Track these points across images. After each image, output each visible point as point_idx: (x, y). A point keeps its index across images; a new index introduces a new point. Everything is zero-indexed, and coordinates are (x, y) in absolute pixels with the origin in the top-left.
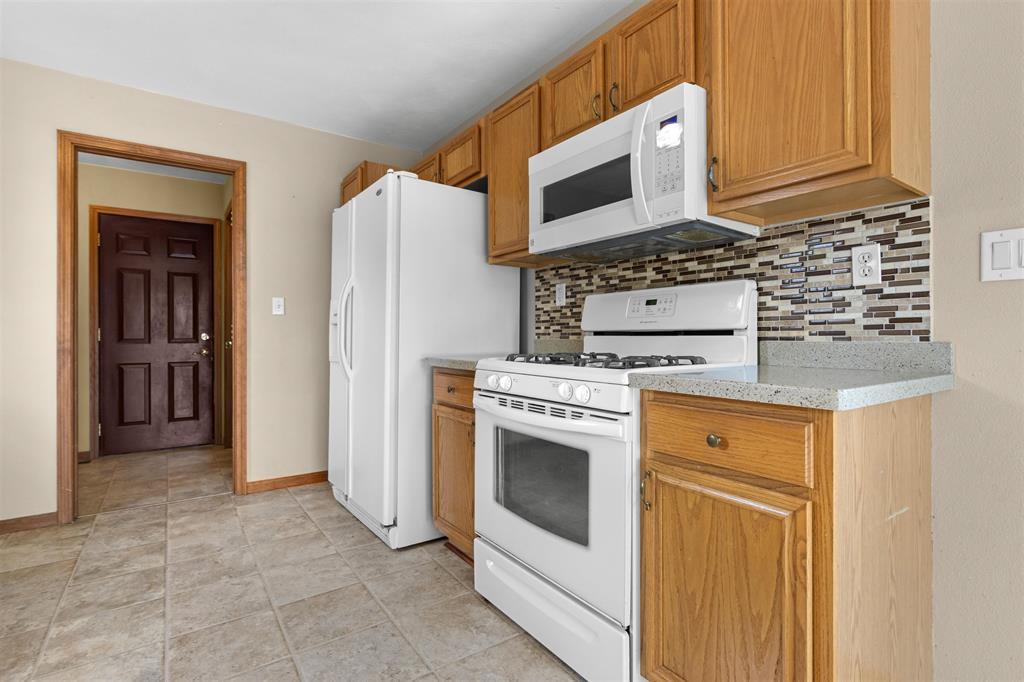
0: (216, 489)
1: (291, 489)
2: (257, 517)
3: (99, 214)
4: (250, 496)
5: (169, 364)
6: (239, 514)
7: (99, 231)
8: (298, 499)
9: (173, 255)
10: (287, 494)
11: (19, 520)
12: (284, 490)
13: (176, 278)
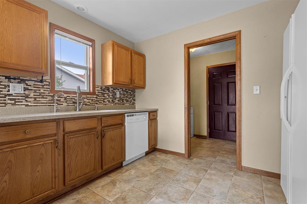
0: (232, 163)
1: (263, 177)
2: (238, 186)
3: (209, 68)
4: (242, 172)
5: (228, 112)
6: (233, 180)
7: (209, 73)
8: (264, 185)
9: (229, 76)
10: (260, 180)
11: (178, 153)
12: (259, 176)
13: (229, 84)
